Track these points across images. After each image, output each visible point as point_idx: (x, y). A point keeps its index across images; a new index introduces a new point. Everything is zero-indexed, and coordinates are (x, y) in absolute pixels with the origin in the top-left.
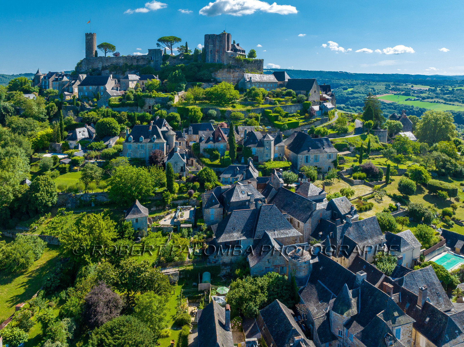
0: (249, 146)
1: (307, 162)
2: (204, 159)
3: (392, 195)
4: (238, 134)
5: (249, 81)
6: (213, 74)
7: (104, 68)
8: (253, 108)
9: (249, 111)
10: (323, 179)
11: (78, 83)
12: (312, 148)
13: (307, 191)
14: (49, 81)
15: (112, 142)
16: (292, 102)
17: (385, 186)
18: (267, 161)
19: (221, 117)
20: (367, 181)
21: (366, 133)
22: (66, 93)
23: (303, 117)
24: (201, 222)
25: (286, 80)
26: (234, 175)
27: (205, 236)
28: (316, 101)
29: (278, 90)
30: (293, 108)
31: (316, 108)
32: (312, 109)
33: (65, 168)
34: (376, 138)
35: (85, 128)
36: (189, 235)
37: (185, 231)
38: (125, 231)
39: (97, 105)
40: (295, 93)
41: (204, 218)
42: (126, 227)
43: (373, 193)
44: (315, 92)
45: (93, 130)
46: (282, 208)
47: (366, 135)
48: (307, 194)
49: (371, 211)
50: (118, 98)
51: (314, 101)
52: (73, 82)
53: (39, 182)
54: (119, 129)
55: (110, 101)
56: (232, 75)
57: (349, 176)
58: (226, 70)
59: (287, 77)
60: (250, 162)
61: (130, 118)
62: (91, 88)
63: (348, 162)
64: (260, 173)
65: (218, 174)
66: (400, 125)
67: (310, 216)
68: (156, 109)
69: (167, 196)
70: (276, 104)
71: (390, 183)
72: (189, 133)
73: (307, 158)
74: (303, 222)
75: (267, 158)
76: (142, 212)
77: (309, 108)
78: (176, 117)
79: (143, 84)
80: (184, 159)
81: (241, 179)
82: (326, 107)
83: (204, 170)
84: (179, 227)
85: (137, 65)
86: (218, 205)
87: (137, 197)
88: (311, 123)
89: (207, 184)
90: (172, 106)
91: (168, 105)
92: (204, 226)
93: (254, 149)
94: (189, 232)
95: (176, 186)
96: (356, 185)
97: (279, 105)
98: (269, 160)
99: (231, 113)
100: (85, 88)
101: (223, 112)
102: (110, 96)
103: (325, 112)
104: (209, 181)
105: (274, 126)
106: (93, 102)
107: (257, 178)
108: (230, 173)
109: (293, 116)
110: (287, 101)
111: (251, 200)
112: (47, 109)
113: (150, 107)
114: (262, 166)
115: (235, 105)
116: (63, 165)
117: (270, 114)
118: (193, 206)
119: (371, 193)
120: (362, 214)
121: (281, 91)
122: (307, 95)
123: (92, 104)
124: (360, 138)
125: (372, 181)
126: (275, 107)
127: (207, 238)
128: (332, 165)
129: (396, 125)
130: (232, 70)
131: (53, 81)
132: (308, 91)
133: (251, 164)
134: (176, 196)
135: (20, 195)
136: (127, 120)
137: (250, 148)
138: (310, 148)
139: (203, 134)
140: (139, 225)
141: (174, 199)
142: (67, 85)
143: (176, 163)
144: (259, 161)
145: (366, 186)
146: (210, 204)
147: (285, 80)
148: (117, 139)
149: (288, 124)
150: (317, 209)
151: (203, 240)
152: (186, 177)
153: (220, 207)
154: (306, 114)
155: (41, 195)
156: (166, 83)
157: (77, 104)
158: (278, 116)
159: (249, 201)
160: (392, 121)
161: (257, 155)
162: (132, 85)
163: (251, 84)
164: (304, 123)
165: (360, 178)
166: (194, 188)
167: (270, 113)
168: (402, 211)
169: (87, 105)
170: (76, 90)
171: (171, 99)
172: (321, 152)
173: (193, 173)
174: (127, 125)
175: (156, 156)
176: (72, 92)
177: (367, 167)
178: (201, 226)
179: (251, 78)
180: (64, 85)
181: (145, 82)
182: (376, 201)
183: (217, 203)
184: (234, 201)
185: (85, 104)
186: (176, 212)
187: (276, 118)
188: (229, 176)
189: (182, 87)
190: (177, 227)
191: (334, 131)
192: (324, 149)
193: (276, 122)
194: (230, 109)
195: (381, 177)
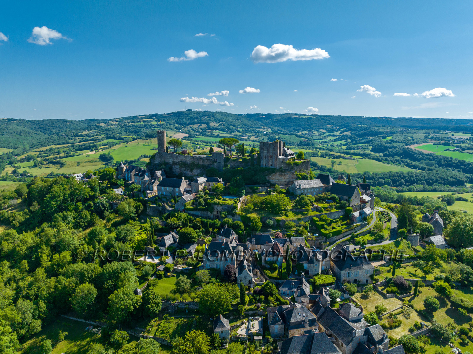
0: (302, 262)
1: (349, 276)
2: (266, 271)
3: (418, 310)
4: (292, 244)
5: (299, 188)
6: (267, 177)
7: (175, 164)
8: (303, 217)
9: (299, 219)
10: (362, 292)
11: (157, 183)
12: (353, 266)
13: (349, 313)
14: (131, 175)
15: (193, 249)
16: (337, 208)
17: (413, 298)
18: (316, 275)
19: (277, 225)
20: (397, 295)
21: (400, 239)
22: (148, 191)
23: (345, 222)
24: (269, 335)
25: (331, 184)
26: (290, 289)
27: (272, 348)
28: (356, 204)
29: (324, 195)
30: (337, 214)
31: (357, 214)
32: (354, 217)
33: (161, 275)
34: (408, 244)
35: (170, 235)
36: (260, 346)
37: (257, 343)
38: (215, 341)
39: (174, 206)
40: (338, 198)
41: (271, 331)
42: (215, 338)
43: (402, 307)
44: (356, 197)
45: (177, 236)
46: (329, 327)
47: (400, 241)
48: (349, 316)
49: (400, 327)
50: (191, 201)
51: (355, 205)
52: (153, 181)
53: (150, 296)
54: (197, 237)
55: (185, 206)
56: (283, 177)
57: (383, 287)
58: (278, 173)
59: (332, 181)
60: (303, 278)
61: (203, 223)
62: (168, 188)
63: (383, 272)
64: (311, 288)
65: (278, 285)
66: (431, 228)
67: (351, 341)
68: (224, 216)
69: (241, 309)
70: (321, 211)
71: (418, 296)
72: (252, 243)
73: (349, 273)
74: (346, 344)
75: (316, 272)
76: (226, 325)
77: (350, 214)
78: (241, 226)
79: (209, 185)
80: (251, 272)
81: (297, 295)
82: (365, 213)
83: (267, 284)
84: (252, 337)
85: (203, 165)
86: (280, 323)
87: (221, 311)
88: (352, 229)
89: (270, 298)
90: (236, 214)
91: (233, 213)
92: (271, 340)
93: (306, 265)
94: (260, 343)
95: (247, 299)
96: (389, 298)
97: (324, 212)
98: (318, 274)
99: (285, 222)
100: (163, 188)
101: (278, 221)
102: (186, 201)
103: (364, 217)
104: (272, 295)
105: (321, 234)
106: (171, 202)
107: (309, 295)
108: (287, 287)
109: (337, 221)
110: (331, 207)
111: (306, 321)
112: (136, 208)
113: (218, 212)
114: (312, 280)
115: (288, 213)
116: (160, 272)
117: (317, 223)
118: (261, 316)
119: (401, 308)
120: (392, 330)
121: (326, 196)
122: (349, 201)
123: (170, 205)
124: (394, 246)
125: (402, 294)
126: (321, 215)
127: (274, 349)
128: (369, 280)
129: (428, 228)
130: (283, 174)
131: (135, 175)
132: (350, 198)
133: (303, 279)
134: (247, 307)
135: (138, 307)
136: (201, 226)
137: (302, 264)
138: (351, 266)
139: (264, 248)
140: (223, 335)
141: (246, 310)
142: (148, 183)
143: (245, 277)
144: (310, 274)
145: (397, 299)
146: (275, 322)
147: (329, 183)
148: (196, 246)
149: (333, 233)
150: (357, 335)
151: (271, 352)
152: (253, 288)
153: (282, 324)
154: (348, 221)
155: (152, 306)
156: (229, 186)
157: (159, 205)
158: (323, 225)
159: (304, 321)
160: (425, 223)
161: (308, 269)
162: (201, 188)
163: (300, 190)
164: (346, 230)
165: (392, 292)
166: (260, 301)
167: (317, 221)
168: (425, 328)
169: (166, 206)
170: (155, 188)
171: (235, 208)
172: (360, 269)
173: (258, 285)
174: (202, 232)
175: (229, 271)
176: (152, 190)
177: (398, 281)
178: (269, 338)
179: (300, 185)
180: (146, 183)
181: (211, 183)
182: (404, 316)
183: (279, 321)
184: (293, 321)
185: (165, 205)
186: (248, 322)
187: (323, 227)
188: (287, 289)
189: (243, 193)
190: (250, 338)
191: (371, 236)
192: (363, 265)
193: (322, 230)
194: (284, 218)
195: (411, 290)
